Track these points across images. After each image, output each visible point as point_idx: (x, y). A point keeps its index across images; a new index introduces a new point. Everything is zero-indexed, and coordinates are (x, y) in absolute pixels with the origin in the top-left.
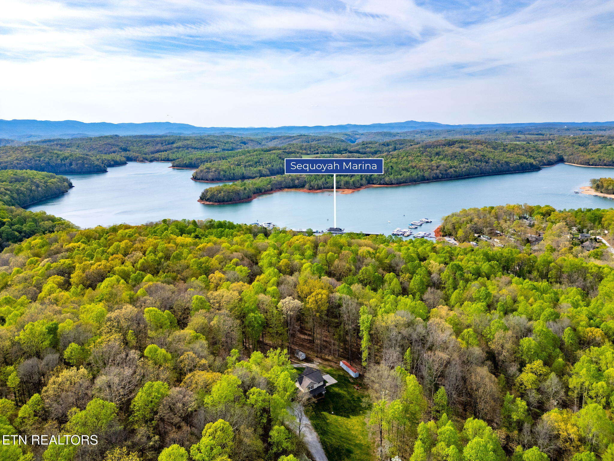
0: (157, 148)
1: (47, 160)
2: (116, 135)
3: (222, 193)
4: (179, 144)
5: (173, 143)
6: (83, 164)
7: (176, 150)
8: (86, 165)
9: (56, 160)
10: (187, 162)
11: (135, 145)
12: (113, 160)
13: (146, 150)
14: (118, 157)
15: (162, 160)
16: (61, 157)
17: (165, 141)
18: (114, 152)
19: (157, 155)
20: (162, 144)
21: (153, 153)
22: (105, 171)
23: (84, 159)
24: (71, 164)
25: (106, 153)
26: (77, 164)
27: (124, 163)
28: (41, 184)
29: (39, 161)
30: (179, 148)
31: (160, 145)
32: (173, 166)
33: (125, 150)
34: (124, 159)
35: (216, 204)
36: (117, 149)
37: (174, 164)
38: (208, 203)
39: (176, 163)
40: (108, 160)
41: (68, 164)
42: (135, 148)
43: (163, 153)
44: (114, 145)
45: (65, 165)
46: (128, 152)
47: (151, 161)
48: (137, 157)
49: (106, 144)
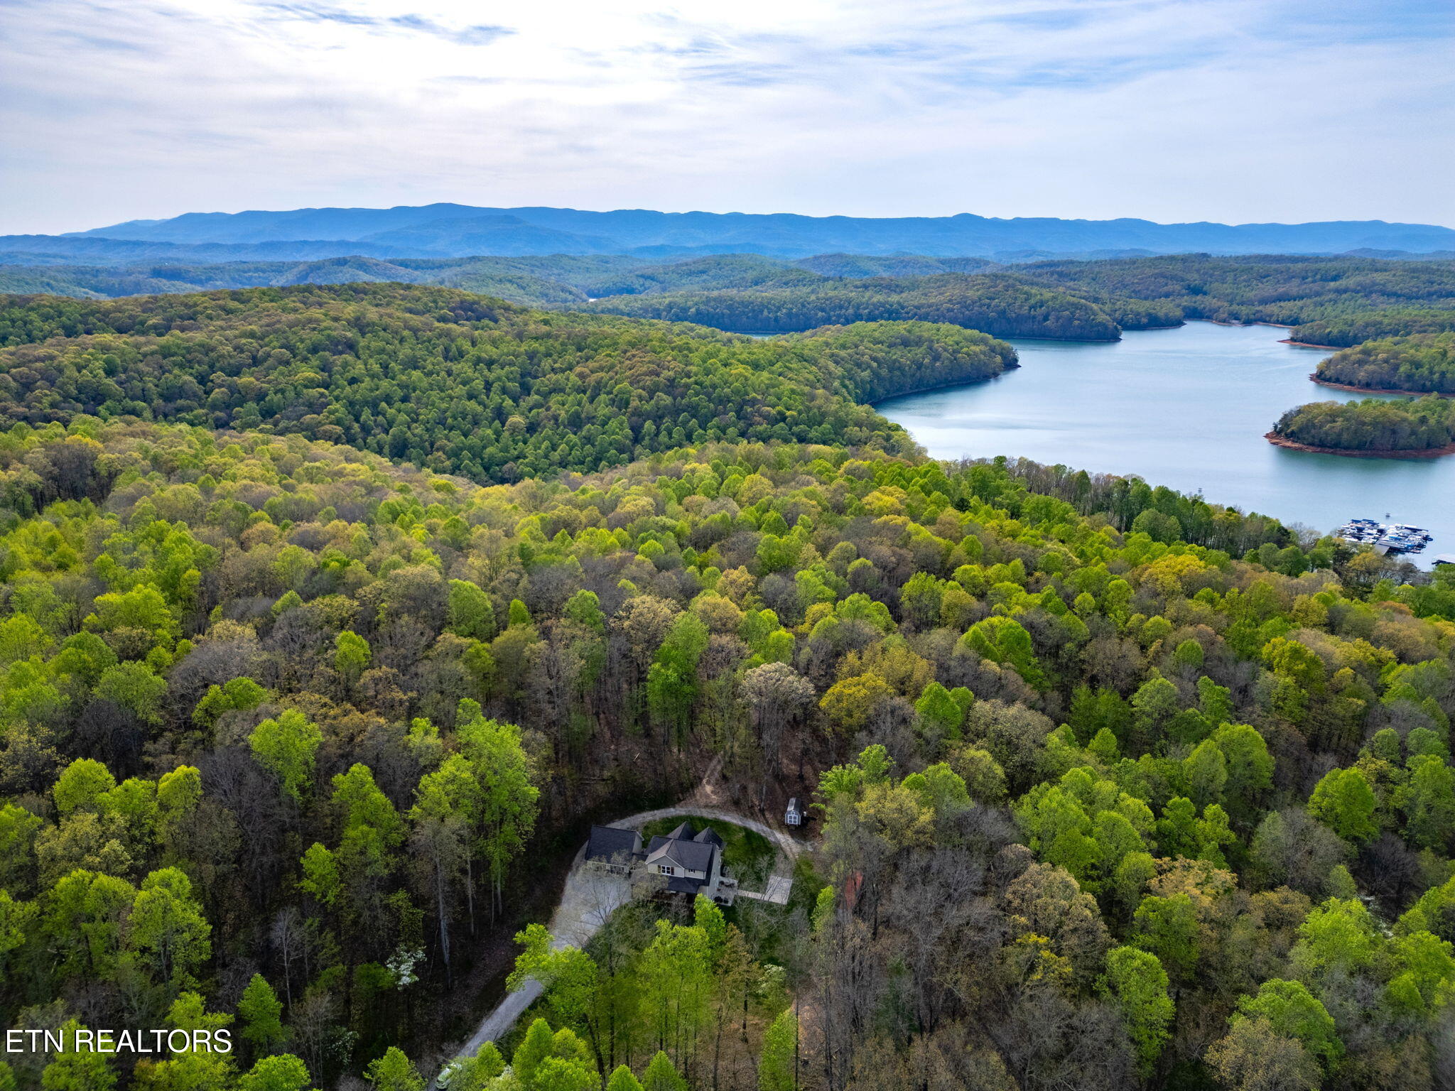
0: (1281, 290)
1: (1003, 304)
2: (1204, 255)
3: (1339, 423)
4: (1350, 282)
5: (1335, 279)
6: (1070, 320)
7: (1332, 296)
8: (1077, 322)
9: (1021, 307)
10: (1335, 331)
11: (1230, 278)
12: (1149, 315)
13: (1251, 295)
14: (1165, 307)
15: (1277, 322)
16: (1032, 301)
17: (1316, 272)
18: (1167, 295)
19: (1273, 308)
20: (1304, 278)
21: (1264, 301)
22: (1114, 338)
23: (1076, 306)
24: (1046, 318)
25: (1146, 299)
26: (1058, 319)
27: (1176, 323)
28: (946, 354)
29: (989, 306)
30: (1345, 291)
31: (1296, 282)
32: (1293, 340)
33: (1196, 291)
34: (1178, 313)
35: (1310, 450)
36: (1178, 287)
37: (1297, 332)
38: (1289, 444)
39: (1305, 330)
40: (1138, 314)
41: (1041, 318)
42: (1227, 288)
43: (1291, 304)
44: (1173, 278)
45: (1034, 317)
46: (1199, 297)
47: (1248, 322)
48: (1217, 311)
49: (1156, 276)
